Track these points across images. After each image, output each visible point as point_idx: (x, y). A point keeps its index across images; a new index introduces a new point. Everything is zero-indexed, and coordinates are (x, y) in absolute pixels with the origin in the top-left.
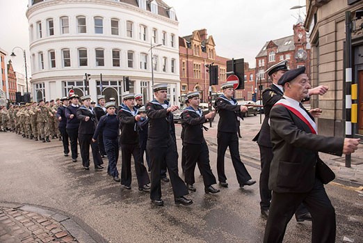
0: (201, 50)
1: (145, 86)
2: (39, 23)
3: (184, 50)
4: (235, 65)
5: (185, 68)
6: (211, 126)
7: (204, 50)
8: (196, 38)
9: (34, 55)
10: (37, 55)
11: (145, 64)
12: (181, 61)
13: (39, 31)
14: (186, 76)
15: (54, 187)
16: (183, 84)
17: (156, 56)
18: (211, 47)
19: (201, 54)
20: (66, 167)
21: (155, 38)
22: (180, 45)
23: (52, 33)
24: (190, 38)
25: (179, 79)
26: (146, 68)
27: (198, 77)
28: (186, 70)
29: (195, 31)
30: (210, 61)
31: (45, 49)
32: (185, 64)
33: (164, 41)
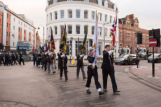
0: (131, 25)
1: (100, 44)
2: (51, 14)
3: (121, 26)
4: (154, 32)
5: (122, 35)
6: (138, 67)
7: (132, 25)
8: (128, 19)
9: (48, 28)
10: (49, 28)
11: (101, 33)
12: (119, 31)
13: (51, 17)
14: (122, 39)
15: (51, 97)
16: (120, 43)
17: (106, 29)
18: (137, 24)
19: (131, 27)
20: (58, 86)
21: (106, 19)
22: (119, 23)
23: (56, 18)
24: (125, 19)
25: (118, 41)
26: (101, 35)
27: (128, 40)
28: (122, 36)
29: (128, 15)
30: (136, 31)
31: (53, 26)
32: (122, 33)
33: (111, 21)
